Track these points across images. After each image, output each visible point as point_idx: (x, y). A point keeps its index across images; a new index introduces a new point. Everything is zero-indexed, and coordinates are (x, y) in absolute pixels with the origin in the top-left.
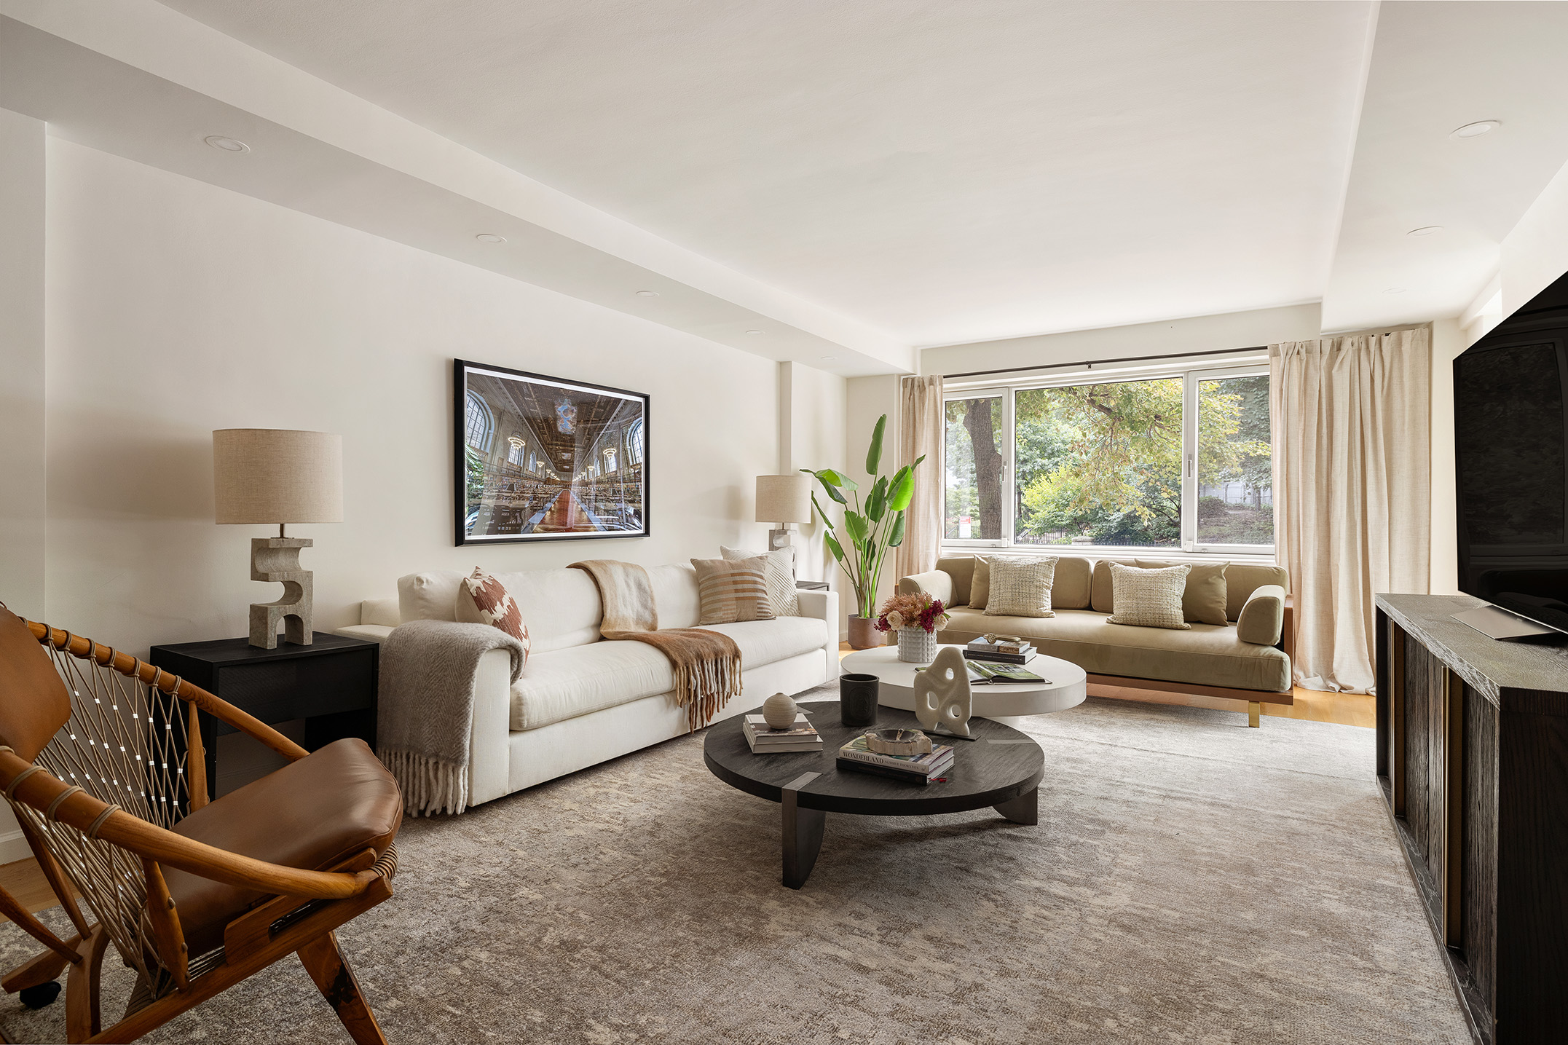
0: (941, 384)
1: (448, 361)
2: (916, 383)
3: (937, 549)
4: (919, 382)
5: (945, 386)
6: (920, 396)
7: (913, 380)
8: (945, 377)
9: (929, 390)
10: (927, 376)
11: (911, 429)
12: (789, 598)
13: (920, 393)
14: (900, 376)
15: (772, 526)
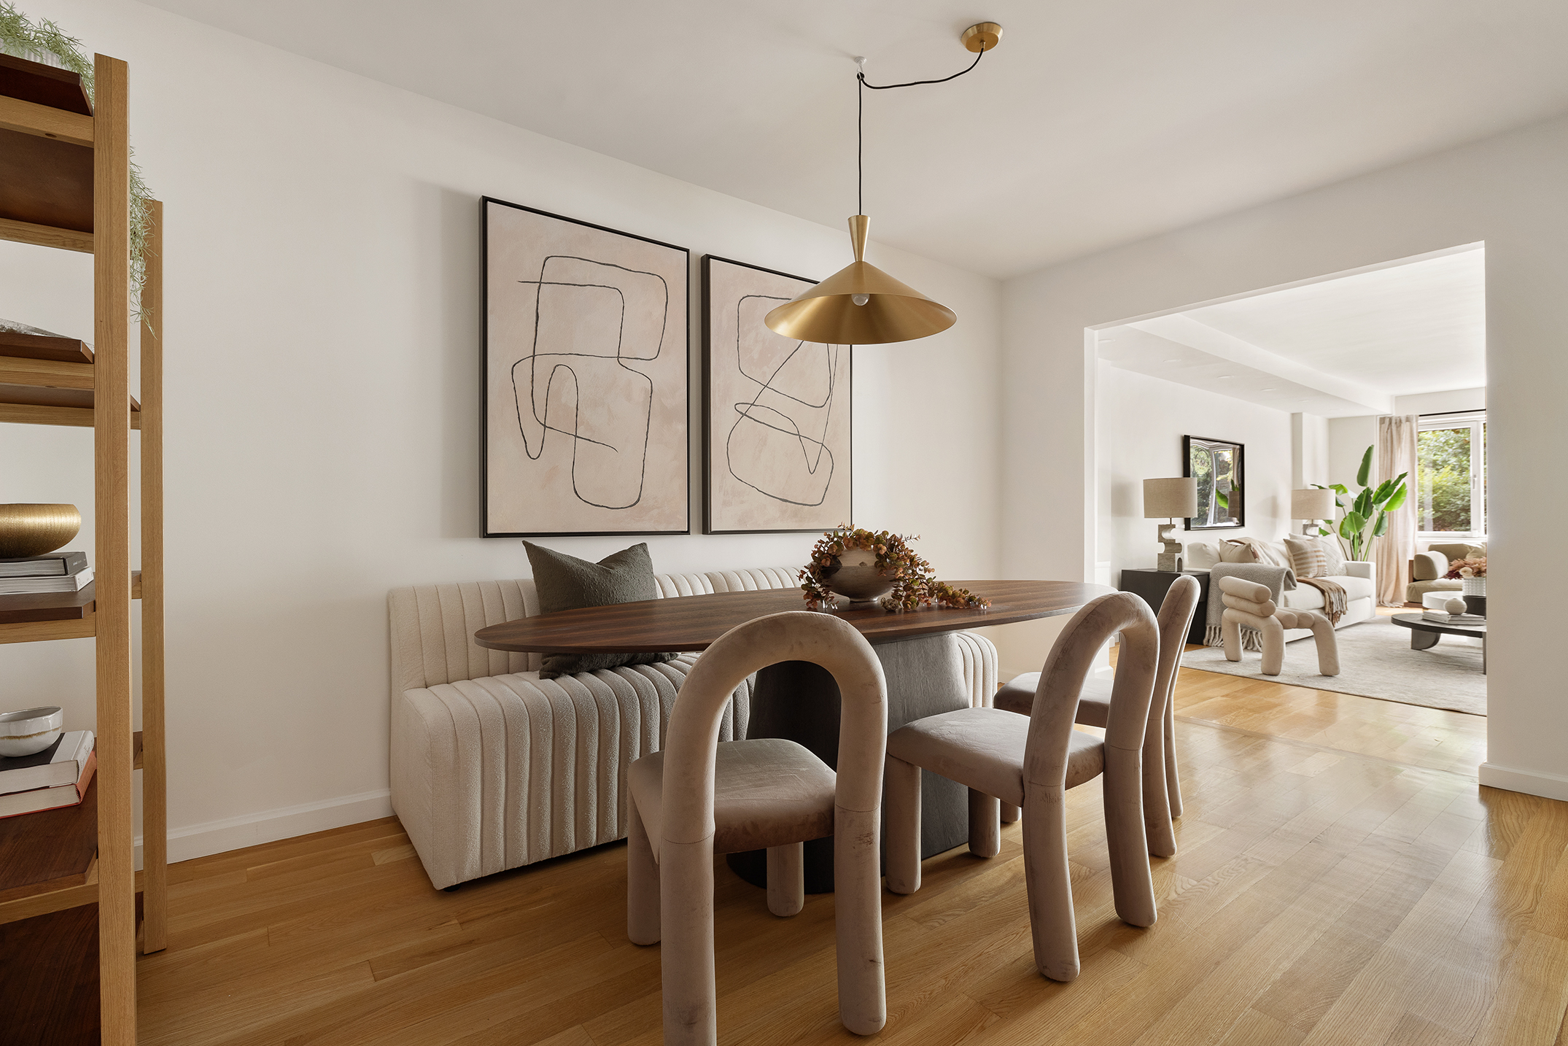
0: (1417, 421)
1: (1182, 437)
2: (1393, 421)
3: (1414, 538)
4: (1396, 420)
5: (1419, 421)
6: (1397, 430)
7: (1391, 419)
8: (1420, 416)
9: (1405, 427)
10: (1403, 415)
11: (1389, 453)
12: (1341, 565)
13: (1397, 427)
14: (1377, 416)
15: (1305, 522)
